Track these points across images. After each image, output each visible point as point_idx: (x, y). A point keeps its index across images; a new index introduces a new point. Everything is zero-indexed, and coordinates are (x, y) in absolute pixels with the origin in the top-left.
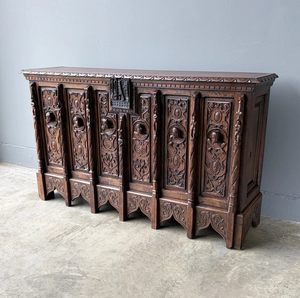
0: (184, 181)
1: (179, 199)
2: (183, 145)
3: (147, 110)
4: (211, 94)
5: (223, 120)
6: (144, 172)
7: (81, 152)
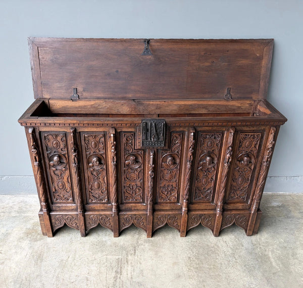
0: (212, 195)
1: (206, 210)
2: (213, 169)
3: (179, 144)
4: (245, 129)
5: (253, 146)
6: (171, 194)
7: (99, 188)
